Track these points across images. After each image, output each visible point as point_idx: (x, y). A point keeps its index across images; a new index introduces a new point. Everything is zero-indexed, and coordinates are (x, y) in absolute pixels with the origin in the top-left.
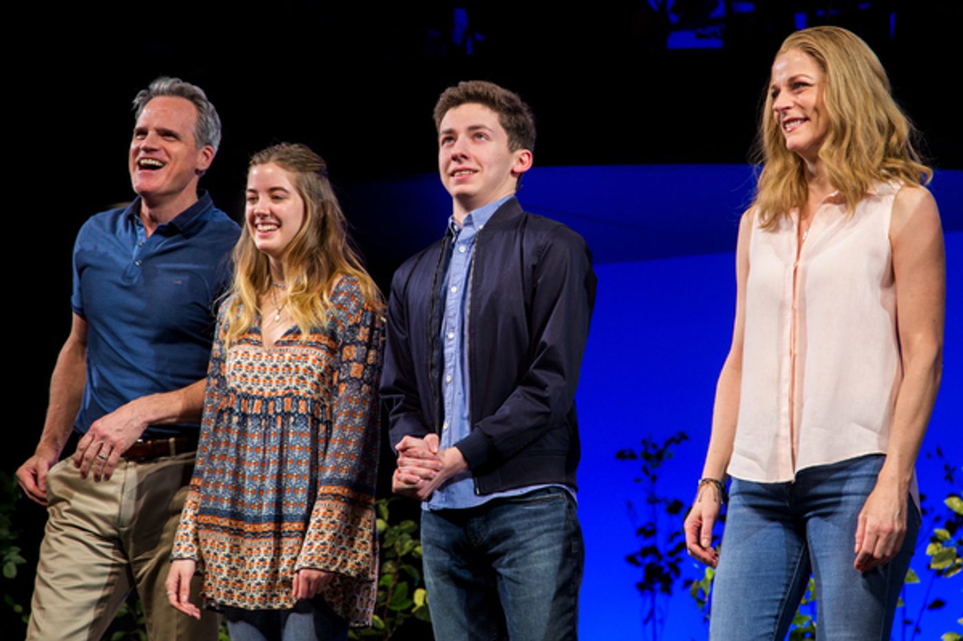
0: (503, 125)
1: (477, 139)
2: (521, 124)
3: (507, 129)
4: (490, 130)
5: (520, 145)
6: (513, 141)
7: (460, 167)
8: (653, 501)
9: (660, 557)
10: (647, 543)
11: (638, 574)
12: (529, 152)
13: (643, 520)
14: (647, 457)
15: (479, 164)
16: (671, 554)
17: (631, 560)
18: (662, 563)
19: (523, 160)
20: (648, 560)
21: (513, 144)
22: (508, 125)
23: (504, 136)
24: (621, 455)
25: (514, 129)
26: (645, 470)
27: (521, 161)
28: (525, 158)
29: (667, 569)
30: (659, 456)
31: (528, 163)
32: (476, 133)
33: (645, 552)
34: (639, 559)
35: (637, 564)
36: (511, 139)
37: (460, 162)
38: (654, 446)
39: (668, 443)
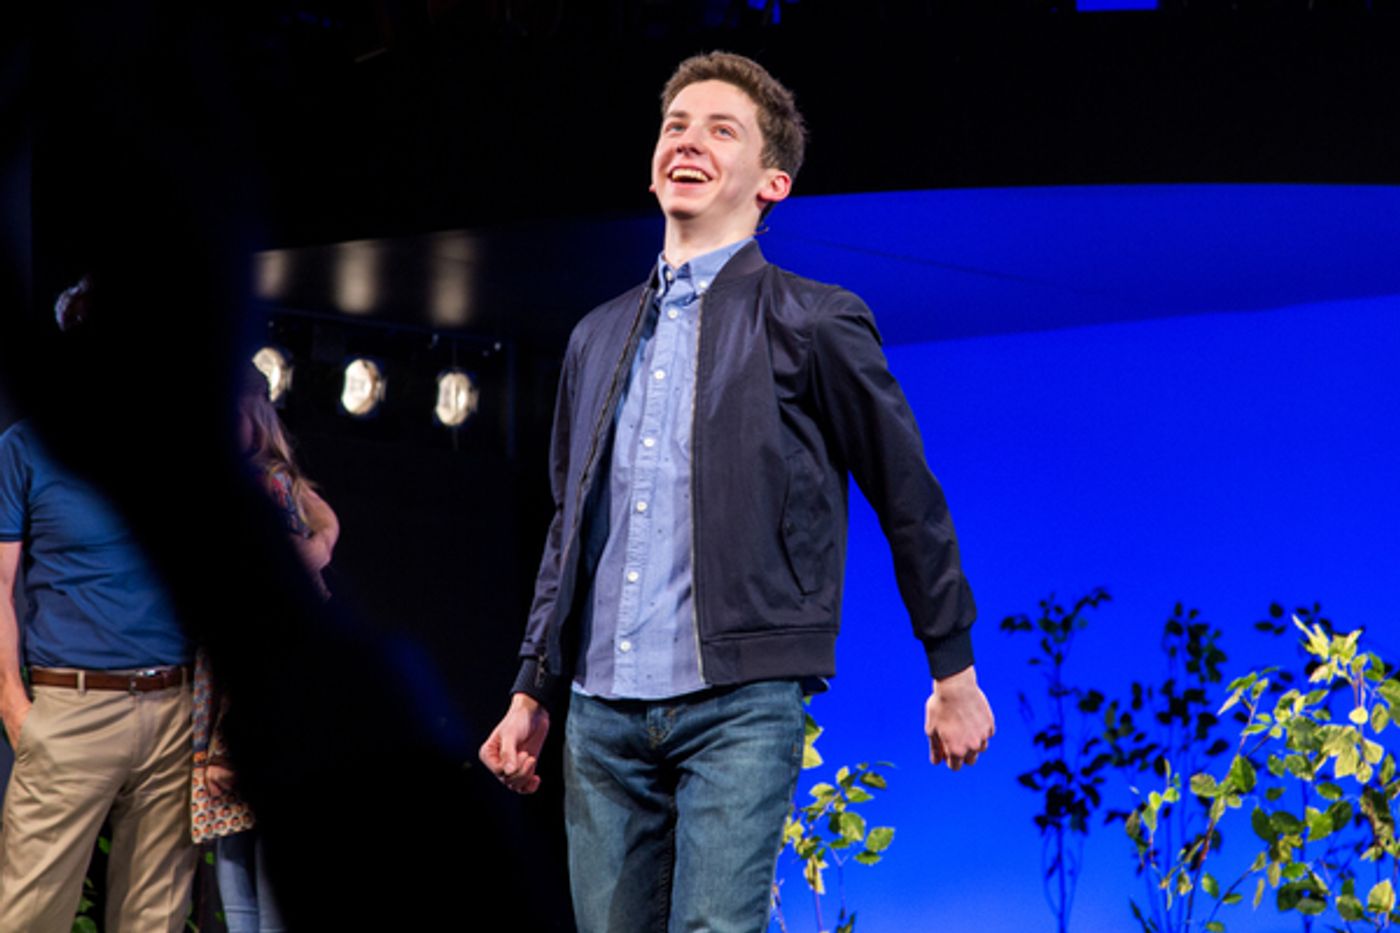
0: (762, 126)
1: (718, 134)
2: (786, 134)
3: (766, 134)
4: (741, 126)
5: (777, 163)
6: (769, 154)
7: (687, 162)
8: (1057, 692)
9: (1071, 778)
10: (1052, 755)
11: (1037, 803)
12: (788, 177)
13: (1042, 721)
14: (1048, 625)
15: (716, 167)
16: (1086, 772)
17: (1025, 780)
18: (1074, 786)
19: (776, 185)
20: (1051, 782)
21: (769, 158)
22: (769, 128)
23: (758, 141)
24: (1008, 625)
25: (774, 138)
26: (1045, 645)
27: (774, 185)
28: (780, 183)
29: (1080, 795)
30: (1066, 624)
31: (782, 191)
32: (720, 125)
33: (1046, 769)
34: (1038, 779)
35: (1036, 788)
36: (766, 149)
37: (687, 155)
38: (1059, 610)
39: (1079, 606)
